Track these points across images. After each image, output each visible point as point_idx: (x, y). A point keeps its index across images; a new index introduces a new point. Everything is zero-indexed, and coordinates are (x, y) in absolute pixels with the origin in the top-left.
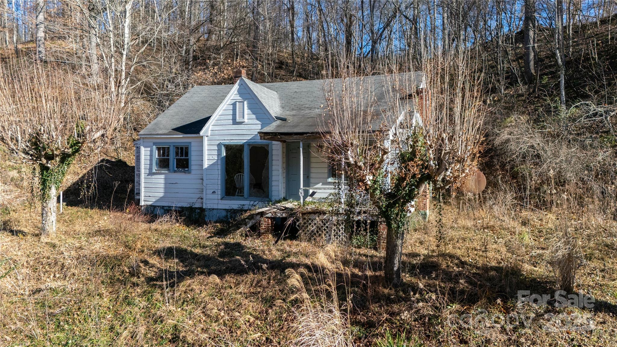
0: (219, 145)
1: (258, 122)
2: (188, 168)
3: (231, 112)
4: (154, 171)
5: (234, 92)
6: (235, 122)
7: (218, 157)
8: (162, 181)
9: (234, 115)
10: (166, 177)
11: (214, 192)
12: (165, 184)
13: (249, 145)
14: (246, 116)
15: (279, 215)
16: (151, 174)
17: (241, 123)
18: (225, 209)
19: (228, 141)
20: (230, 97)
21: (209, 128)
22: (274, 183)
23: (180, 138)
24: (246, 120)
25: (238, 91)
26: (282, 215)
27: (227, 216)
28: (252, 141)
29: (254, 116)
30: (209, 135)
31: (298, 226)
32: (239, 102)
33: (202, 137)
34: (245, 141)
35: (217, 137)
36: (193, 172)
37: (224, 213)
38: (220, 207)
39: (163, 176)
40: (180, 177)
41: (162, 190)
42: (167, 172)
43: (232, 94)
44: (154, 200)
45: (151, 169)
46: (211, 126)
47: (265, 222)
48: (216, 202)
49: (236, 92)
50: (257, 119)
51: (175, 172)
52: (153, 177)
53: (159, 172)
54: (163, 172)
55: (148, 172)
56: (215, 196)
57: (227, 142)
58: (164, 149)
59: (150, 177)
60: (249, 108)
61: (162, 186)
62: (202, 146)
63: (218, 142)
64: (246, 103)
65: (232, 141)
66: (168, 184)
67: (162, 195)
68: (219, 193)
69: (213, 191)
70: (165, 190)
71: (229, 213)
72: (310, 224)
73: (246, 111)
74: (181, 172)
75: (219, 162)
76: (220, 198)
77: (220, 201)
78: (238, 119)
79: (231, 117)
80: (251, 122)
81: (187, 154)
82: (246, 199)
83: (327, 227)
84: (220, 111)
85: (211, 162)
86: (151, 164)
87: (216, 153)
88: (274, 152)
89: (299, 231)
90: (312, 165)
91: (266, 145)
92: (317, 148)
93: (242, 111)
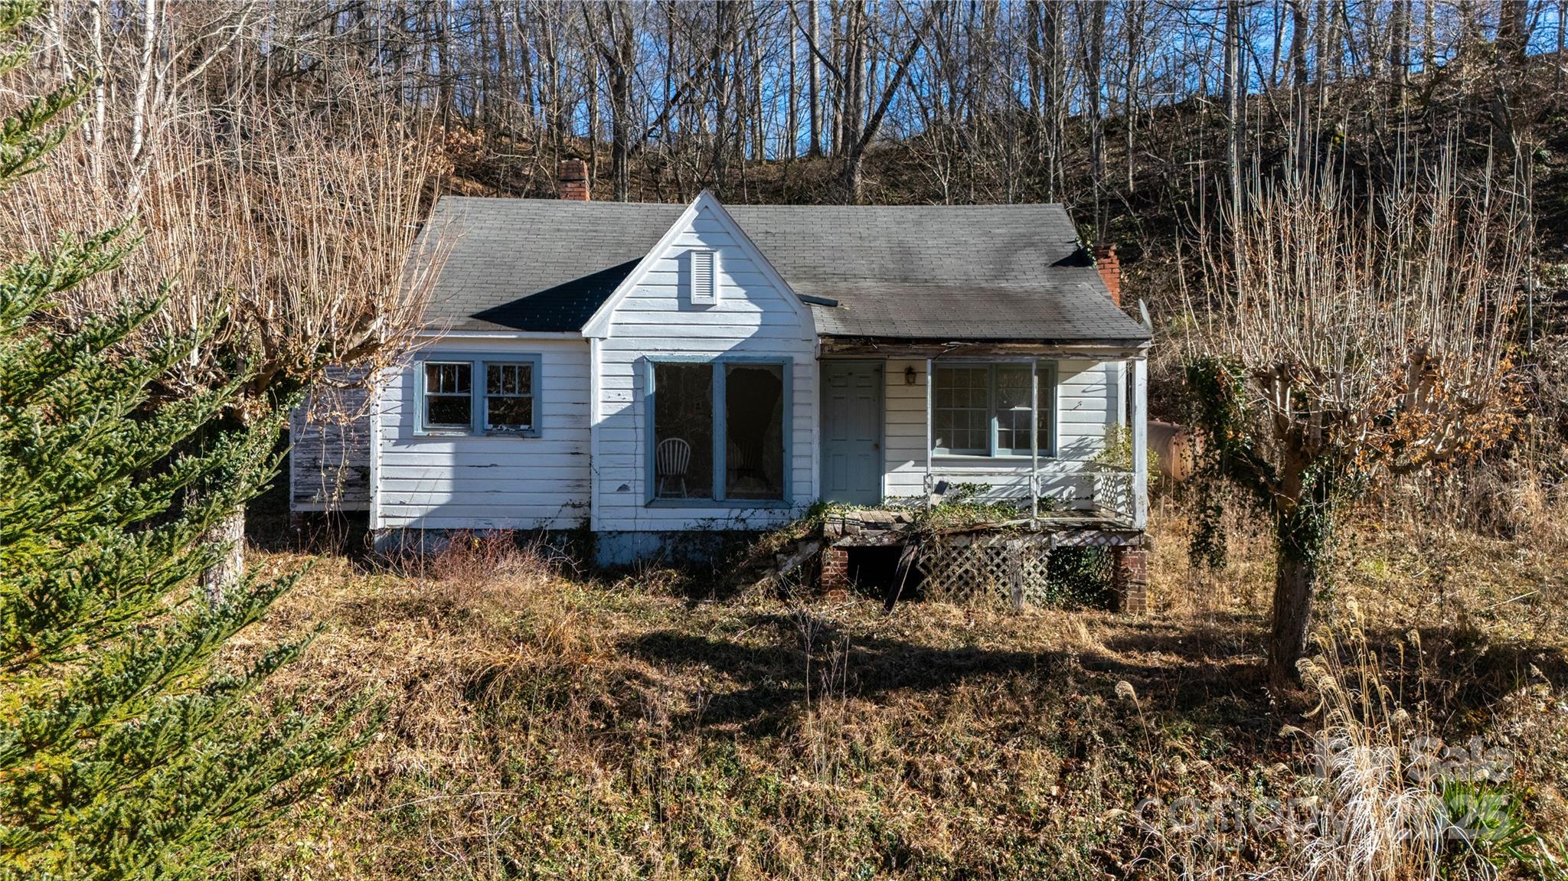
0: (639, 364)
1: (754, 307)
2: (528, 422)
3: (674, 278)
4: (418, 431)
5: (683, 226)
6: (685, 303)
7: (635, 395)
8: (447, 460)
9: (684, 285)
10: (456, 447)
11: (623, 488)
12: (456, 467)
13: (727, 365)
14: (719, 291)
15: (872, 540)
16: (406, 437)
17: (703, 308)
18: (658, 532)
19: (665, 354)
20: (673, 238)
21: (608, 316)
22: (797, 463)
23: (506, 342)
24: (718, 301)
25: (694, 225)
26: (881, 540)
27: (663, 549)
28: (737, 354)
29: (741, 292)
30: (609, 334)
31: (923, 565)
32: (699, 253)
33: (588, 340)
34: (716, 355)
35: (634, 343)
36: (547, 434)
37: (654, 543)
38: (642, 525)
39: (447, 447)
40: (505, 448)
41: (445, 486)
42: (462, 434)
43: (679, 232)
44: (417, 513)
45: (406, 426)
46: (614, 313)
47: (835, 559)
48: (631, 512)
49: (689, 227)
50: (751, 298)
51: (489, 434)
52: (413, 448)
53: (438, 433)
54: (449, 434)
55: (395, 433)
56: (626, 498)
57: (663, 357)
58: (449, 370)
59: (403, 448)
60: (727, 271)
61: (447, 473)
62: (587, 365)
63: (637, 355)
64: (717, 256)
65: (677, 354)
66: (463, 470)
67: (443, 499)
68: (641, 489)
69: (620, 484)
70: (454, 486)
71: (669, 541)
72: (955, 559)
73: (720, 277)
74: (508, 433)
75: (640, 409)
76: (641, 501)
77: (642, 512)
78: (696, 299)
79: (674, 291)
80: (731, 305)
81: (526, 386)
82: (719, 504)
83: (998, 566)
84: (643, 273)
85: (615, 409)
86: (407, 413)
87: (629, 383)
88: (798, 385)
89: (923, 577)
90: (890, 417)
91: (775, 366)
92: (903, 376)
93: (708, 276)
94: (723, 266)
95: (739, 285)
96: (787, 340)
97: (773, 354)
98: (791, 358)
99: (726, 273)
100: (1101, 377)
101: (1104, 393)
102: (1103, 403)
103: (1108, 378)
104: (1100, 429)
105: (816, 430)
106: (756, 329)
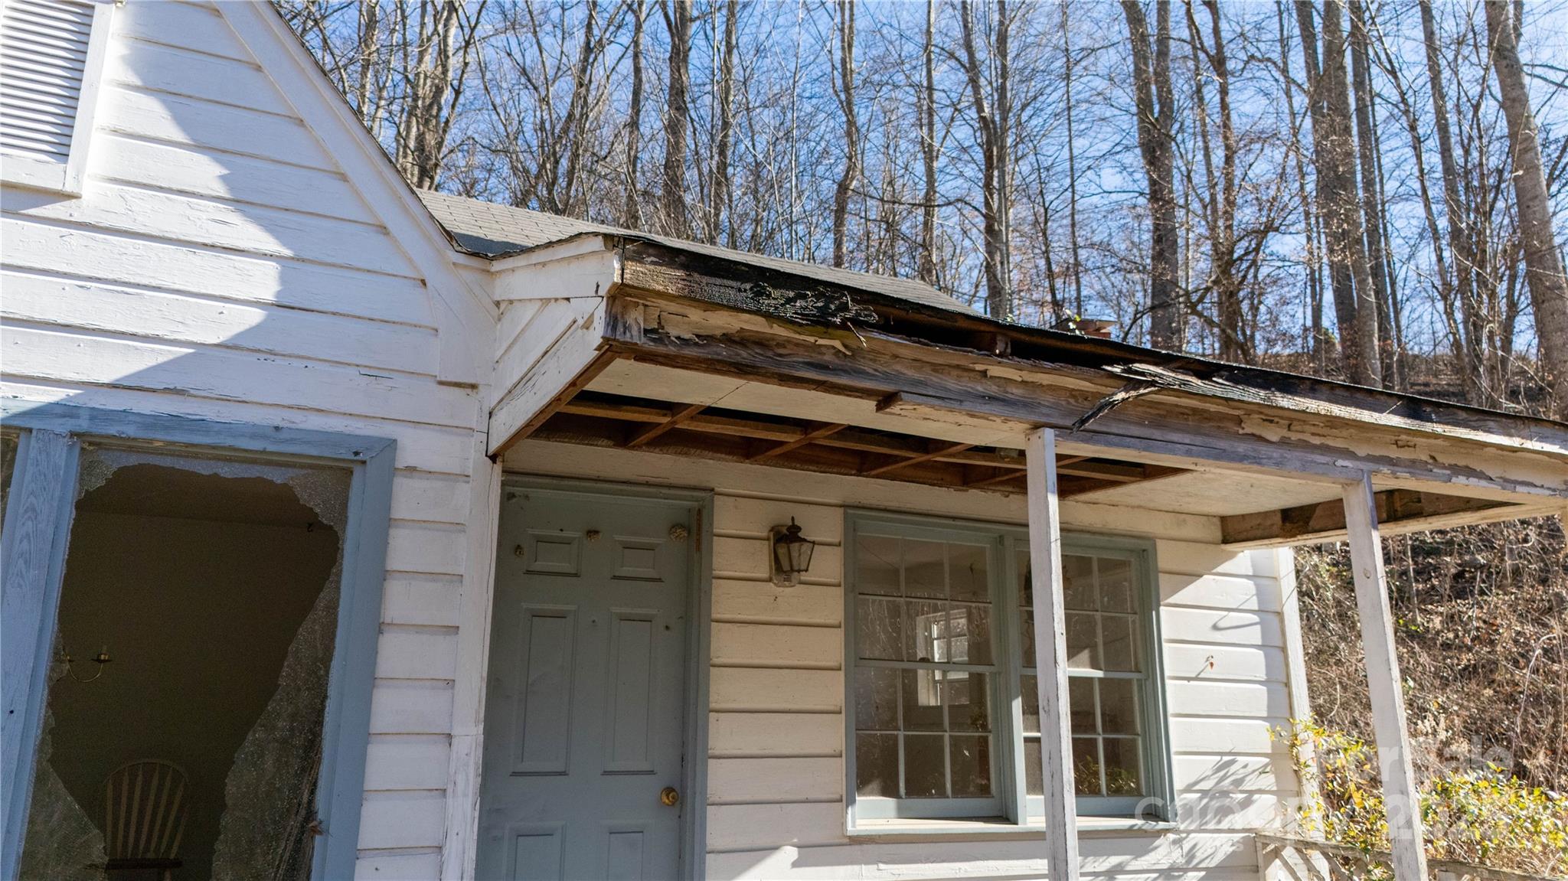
1: (253, 235)
13: (88, 441)
24: (88, 183)
28: (147, 406)
29: (204, 171)
34: (42, 395)
50: (243, 200)
60: (152, 81)
73: (114, 102)
80: (148, 210)
88: (406, 547)
90: (724, 689)
91: (316, 466)
92: (764, 550)
93: (55, 84)
94: (134, 63)
95: (200, 147)
96: (373, 374)
97: (315, 422)
98: (391, 445)
99: (146, 89)
100: (1243, 592)
101: (1255, 635)
102: (1256, 662)
103: (1259, 593)
104: (1260, 737)
105: (470, 736)
106: (255, 316)
